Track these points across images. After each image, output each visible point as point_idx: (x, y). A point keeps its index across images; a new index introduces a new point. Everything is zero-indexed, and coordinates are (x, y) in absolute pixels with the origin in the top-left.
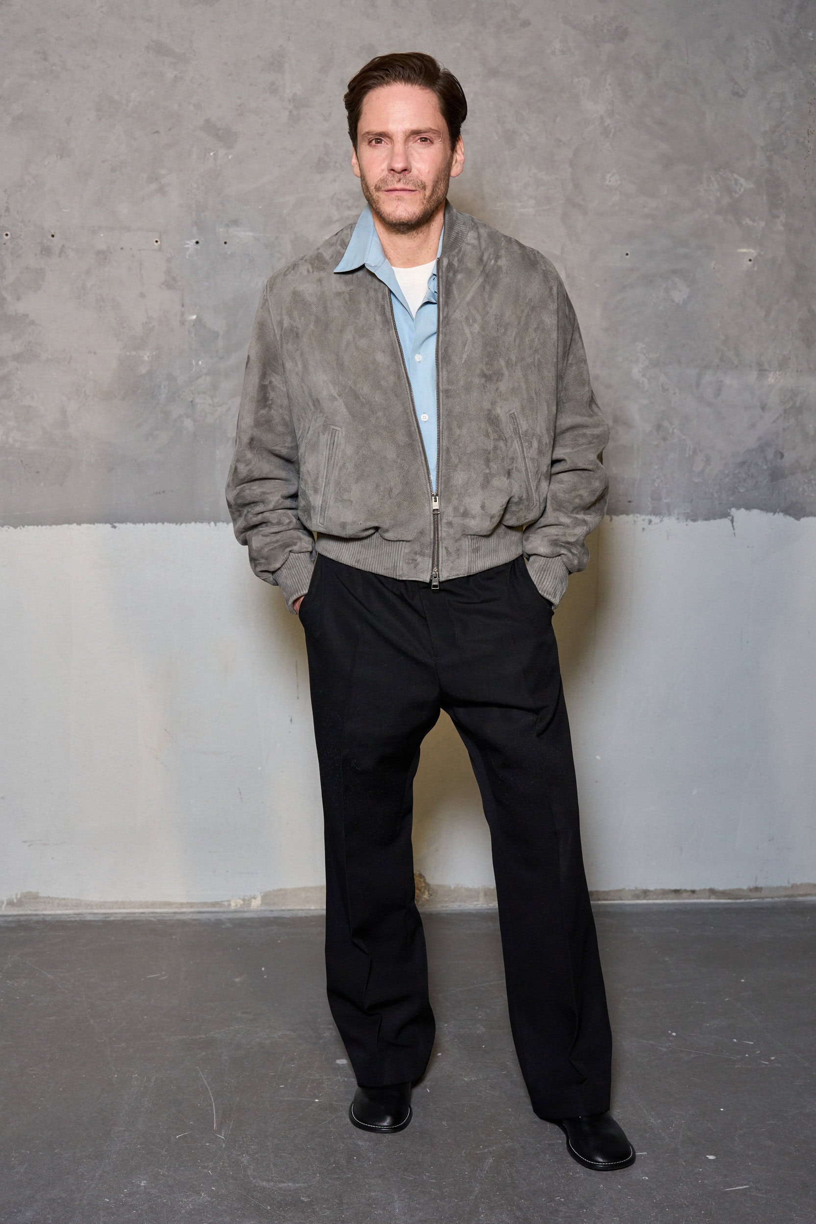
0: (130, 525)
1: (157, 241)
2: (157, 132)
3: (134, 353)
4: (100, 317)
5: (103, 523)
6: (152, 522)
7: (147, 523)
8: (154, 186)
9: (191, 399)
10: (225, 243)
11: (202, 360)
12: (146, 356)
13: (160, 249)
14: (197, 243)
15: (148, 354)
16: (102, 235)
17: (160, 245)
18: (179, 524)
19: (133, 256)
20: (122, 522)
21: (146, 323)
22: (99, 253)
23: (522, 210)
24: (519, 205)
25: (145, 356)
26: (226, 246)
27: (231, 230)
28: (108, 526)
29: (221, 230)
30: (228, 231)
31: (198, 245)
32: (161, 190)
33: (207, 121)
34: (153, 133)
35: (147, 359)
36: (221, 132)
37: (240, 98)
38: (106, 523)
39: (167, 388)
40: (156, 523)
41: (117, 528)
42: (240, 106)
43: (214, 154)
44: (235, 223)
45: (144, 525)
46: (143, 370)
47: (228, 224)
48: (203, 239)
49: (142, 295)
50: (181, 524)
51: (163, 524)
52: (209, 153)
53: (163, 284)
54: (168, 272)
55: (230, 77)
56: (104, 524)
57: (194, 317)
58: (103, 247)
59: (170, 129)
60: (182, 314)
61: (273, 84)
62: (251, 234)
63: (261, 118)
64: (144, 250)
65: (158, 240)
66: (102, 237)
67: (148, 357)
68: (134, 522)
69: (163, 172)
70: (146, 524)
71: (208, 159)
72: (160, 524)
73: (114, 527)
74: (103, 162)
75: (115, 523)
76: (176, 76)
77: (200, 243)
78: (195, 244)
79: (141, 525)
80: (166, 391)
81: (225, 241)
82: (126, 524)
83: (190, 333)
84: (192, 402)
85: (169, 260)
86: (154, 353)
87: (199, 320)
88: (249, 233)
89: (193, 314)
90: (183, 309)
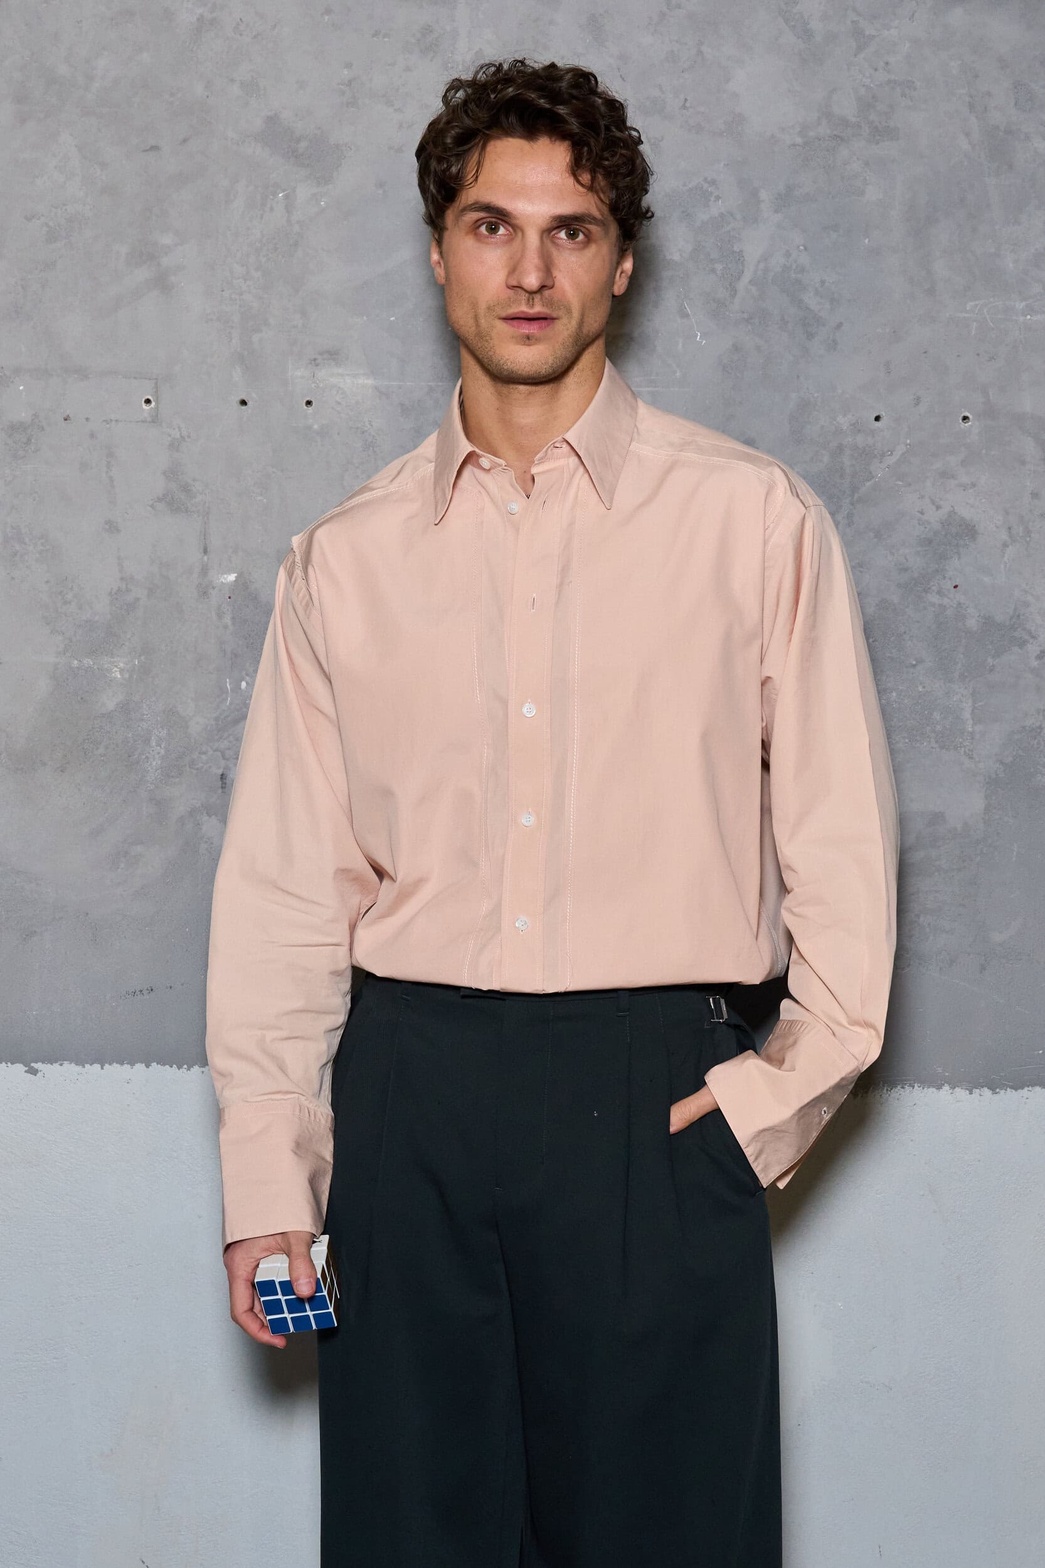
0: (70, 1068)
1: (148, 401)
2: (155, 148)
3: (88, 662)
4: (13, 578)
5: (7, 1064)
6: (122, 1064)
7: (110, 1064)
8: (142, 274)
9: (221, 773)
10: (309, 403)
11: (248, 678)
12: (117, 669)
13: (155, 419)
14: (244, 403)
15: (122, 665)
16: (21, 388)
17: (157, 408)
18: (185, 1066)
19: (92, 436)
20: (51, 1061)
21: (119, 590)
22: (14, 428)
23: (1029, 317)
24: (1021, 305)
25: (115, 669)
26: (310, 410)
27: (322, 373)
28: (20, 1068)
29: (298, 373)
30: (314, 376)
31: (244, 407)
32: (162, 283)
33: (272, 120)
34: (147, 150)
35: (119, 676)
36: (303, 145)
37: (349, 66)
38: (12, 1063)
39: (162, 746)
40: (132, 1064)
41: (39, 1074)
42: (350, 81)
43: (286, 197)
44: (333, 355)
45: (102, 1068)
46: (109, 701)
47: (315, 360)
48: (254, 395)
49: (112, 527)
50: (189, 1069)
51: (148, 1066)
52: (275, 194)
53: (160, 500)
54: (172, 473)
55: (326, 18)
56: (9, 1064)
57: (232, 577)
58: (24, 415)
59: (185, 141)
60: (204, 571)
61: (427, 30)
62: (370, 382)
63: (395, 110)
64: (116, 421)
65: (150, 398)
66: (22, 390)
67: (122, 671)
68: (81, 1062)
69: (167, 240)
70: (107, 1066)
71: (272, 209)
72: (140, 1067)
73: (34, 1072)
74: (29, 219)
75: (36, 1062)
76: (201, 19)
77: (250, 403)
78: (239, 404)
79: (97, 1066)
80: (163, 752)
81: (308, 399)
82: (61, 1065)
83: (220, 616)
84: (223, 777)
85: (175, 446)
86: (137, 663)
87: (242, 583)
88: (362, 381)
89: (229, 572)
90: (205, 558)
